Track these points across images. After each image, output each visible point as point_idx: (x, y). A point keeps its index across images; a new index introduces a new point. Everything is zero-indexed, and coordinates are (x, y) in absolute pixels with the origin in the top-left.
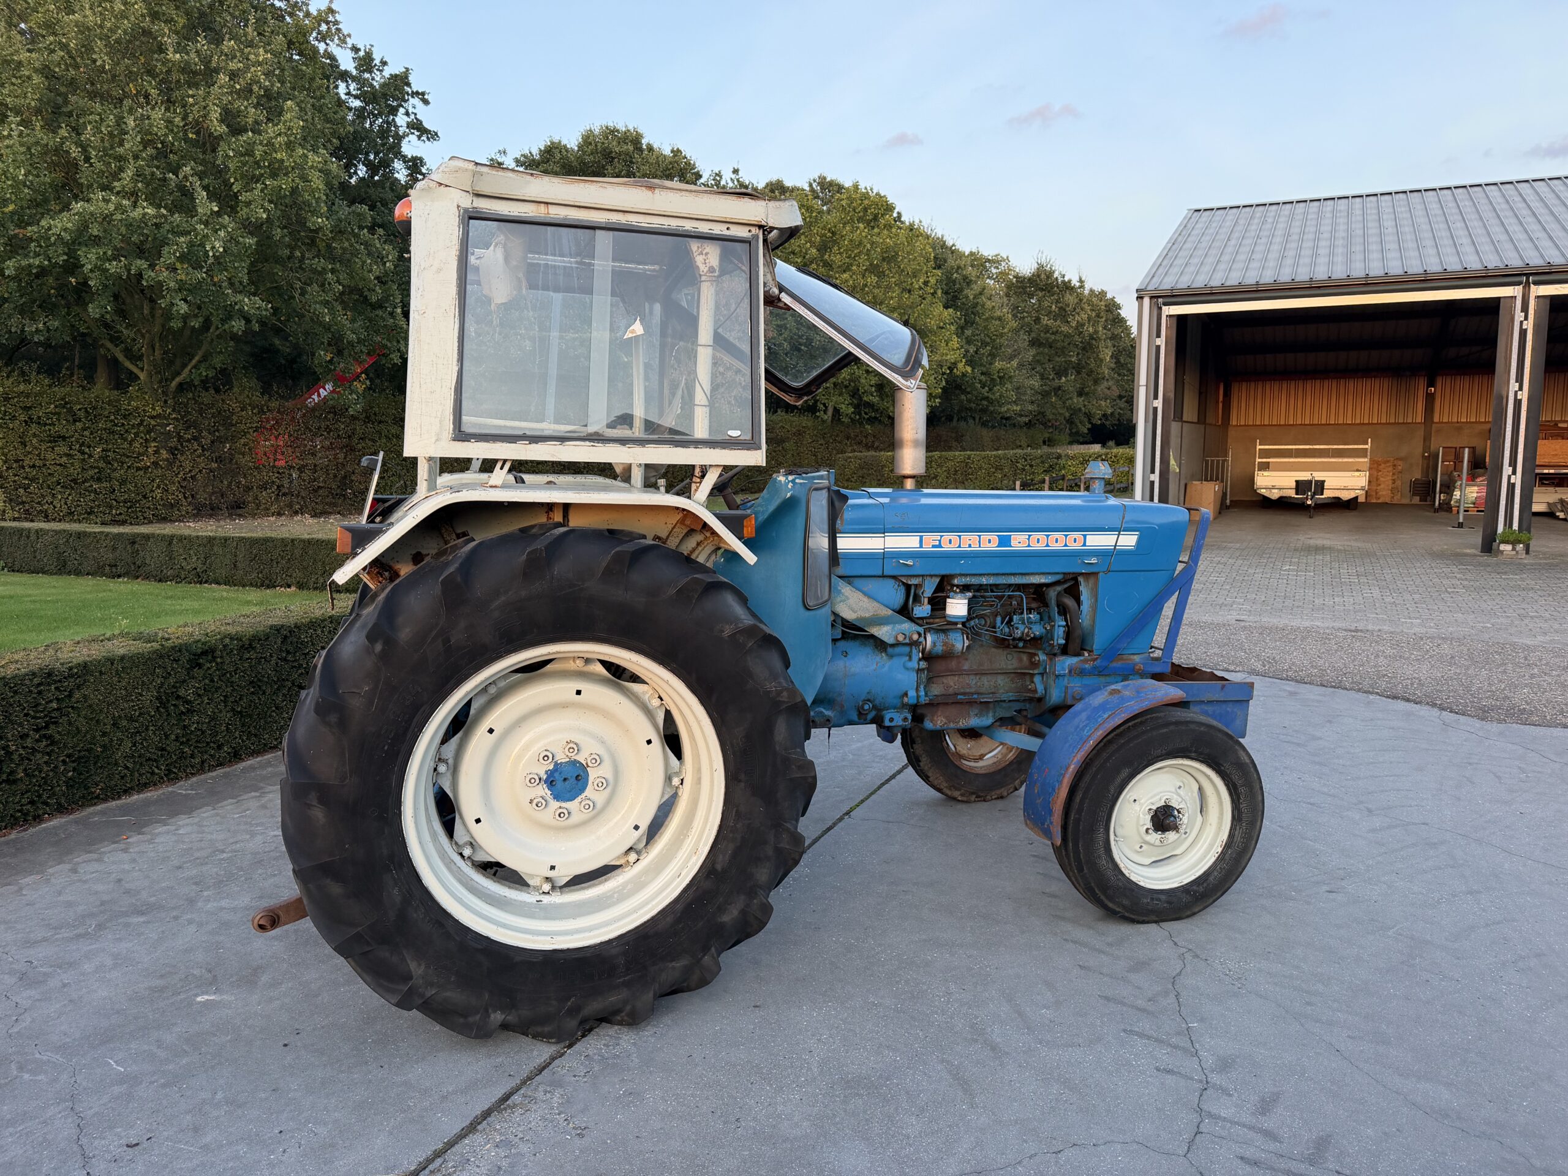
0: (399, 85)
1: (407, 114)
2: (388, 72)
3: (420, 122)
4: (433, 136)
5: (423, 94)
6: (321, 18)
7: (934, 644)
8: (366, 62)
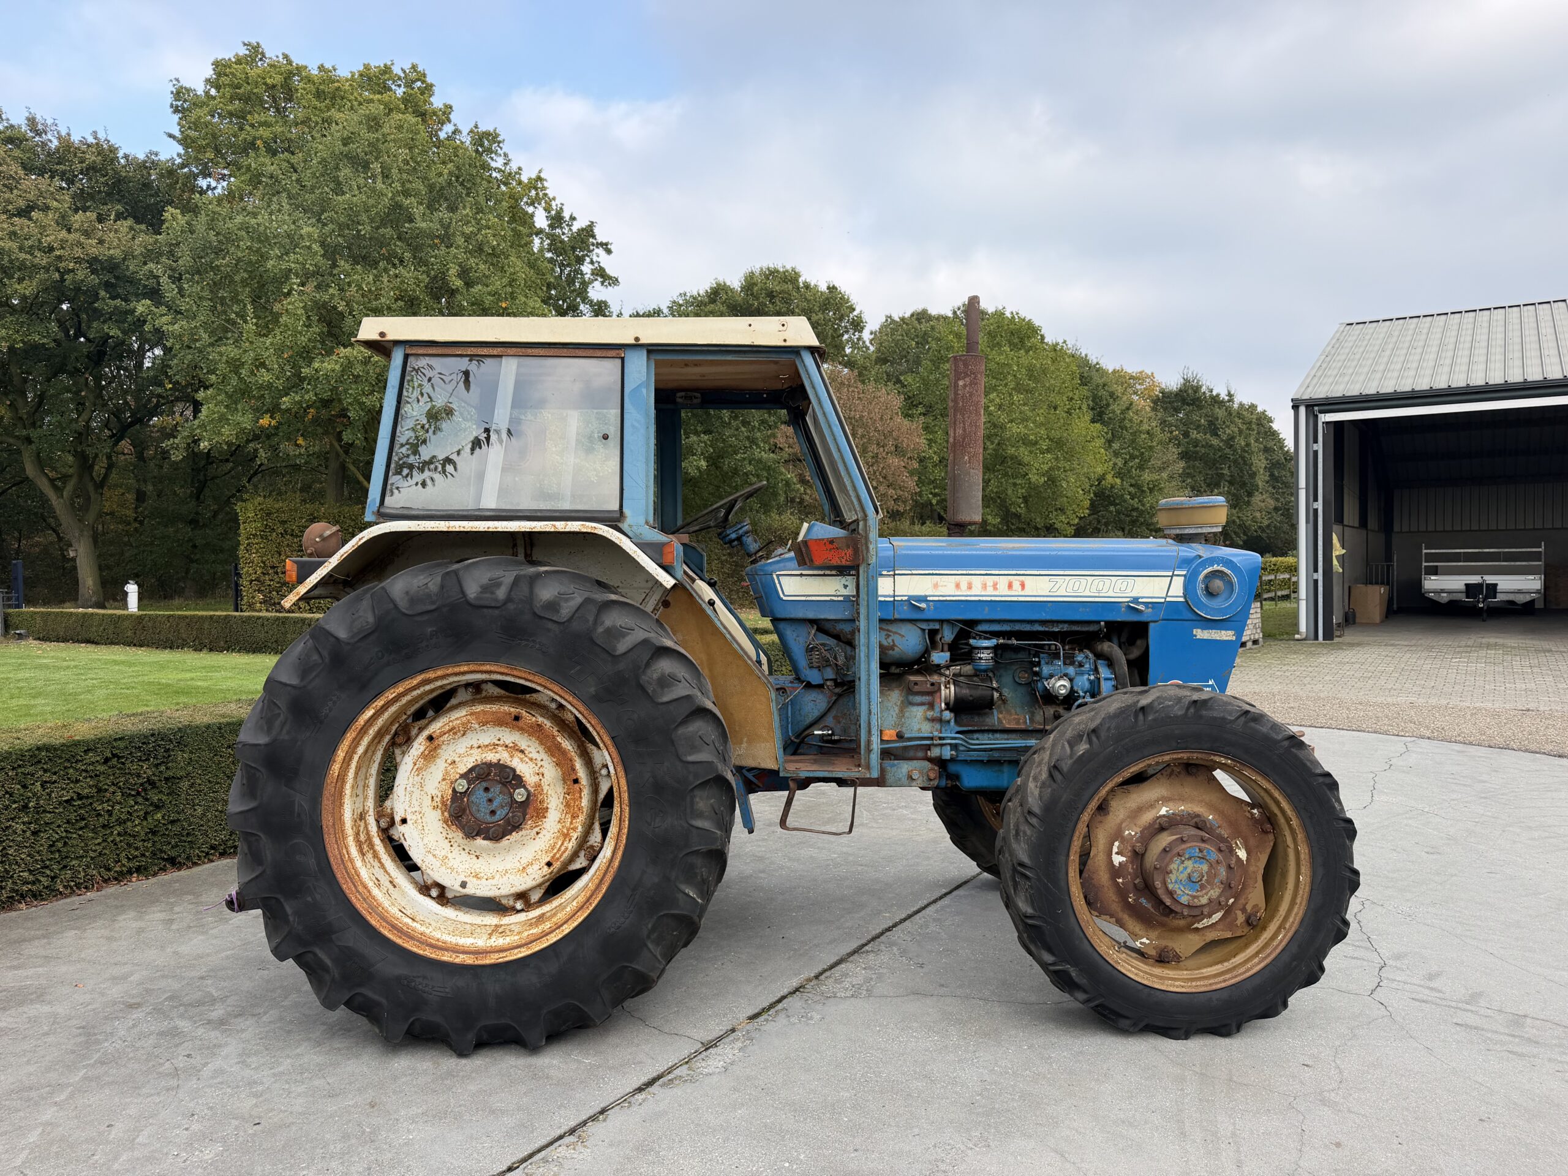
0: (585, 237)
1: (592, 262)
2: (575, 226)
3: (603, 270)
4: (614, 281)
5: (606, 244)
6: (531, 185)
8: (557, 220)
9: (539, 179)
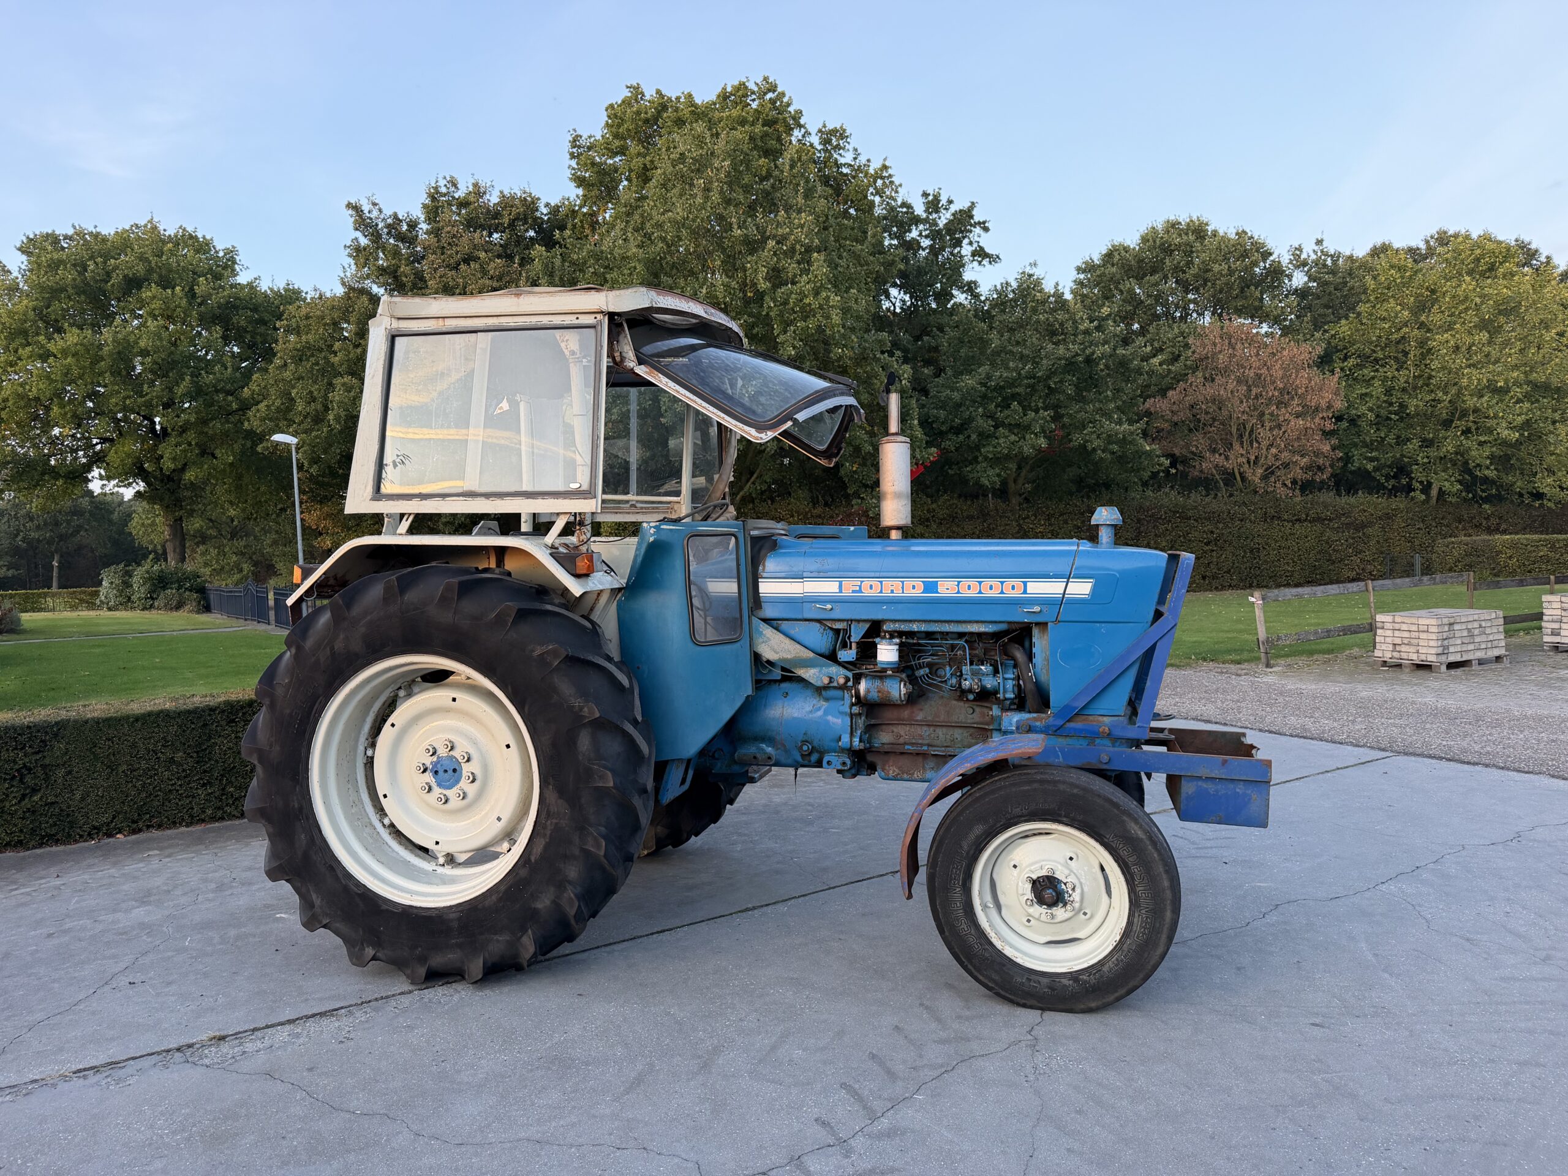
0: (963, 221)
1: (971, 243)
2: (954, 208)
3: (982, 249)
4: (994, 259)
5: (984, 223)
6: (877, 176)
7: (868, 691)
8: (934, 205)
9: (885, 167)
